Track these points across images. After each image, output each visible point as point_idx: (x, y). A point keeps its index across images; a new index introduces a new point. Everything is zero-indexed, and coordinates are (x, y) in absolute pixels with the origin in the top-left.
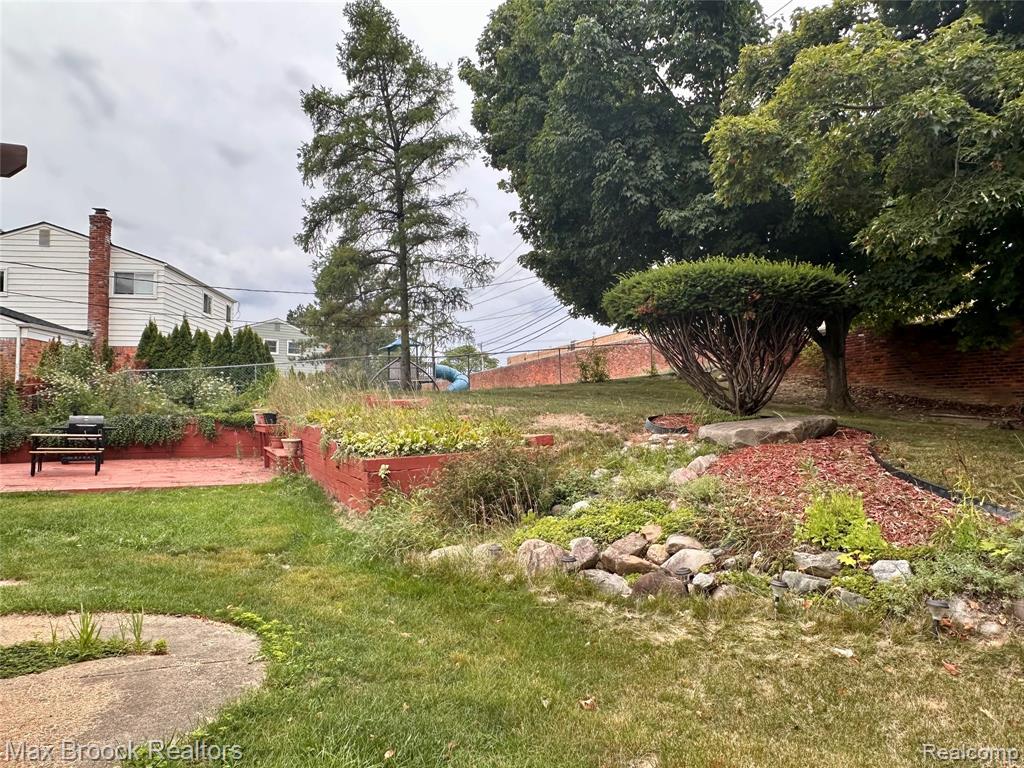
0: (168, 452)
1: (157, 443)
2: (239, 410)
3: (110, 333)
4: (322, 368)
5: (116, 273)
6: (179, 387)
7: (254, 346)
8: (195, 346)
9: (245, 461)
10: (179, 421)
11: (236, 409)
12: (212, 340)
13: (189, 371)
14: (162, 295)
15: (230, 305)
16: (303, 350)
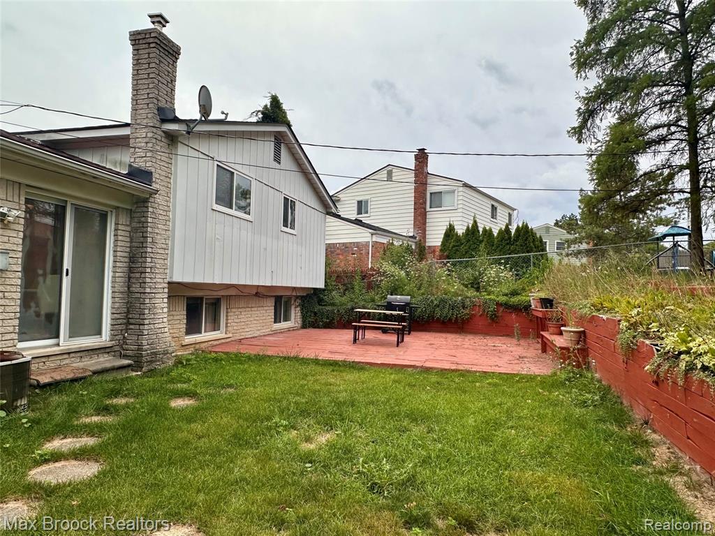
0: (459, 328)
1: (450, 320)
2: (518, 294)
3: (427, 237)
4: (584, 260)
5: (431, 193)
6: (468, 273)
7: (531, 239)
8: (483, 241)
9: (522, 342)
10: (468, 302)
11: (514, 293)
12: (496, 235)
13: (477, 261)
14: (461, 206)
15: (511, 212)
16: (569, 247)
